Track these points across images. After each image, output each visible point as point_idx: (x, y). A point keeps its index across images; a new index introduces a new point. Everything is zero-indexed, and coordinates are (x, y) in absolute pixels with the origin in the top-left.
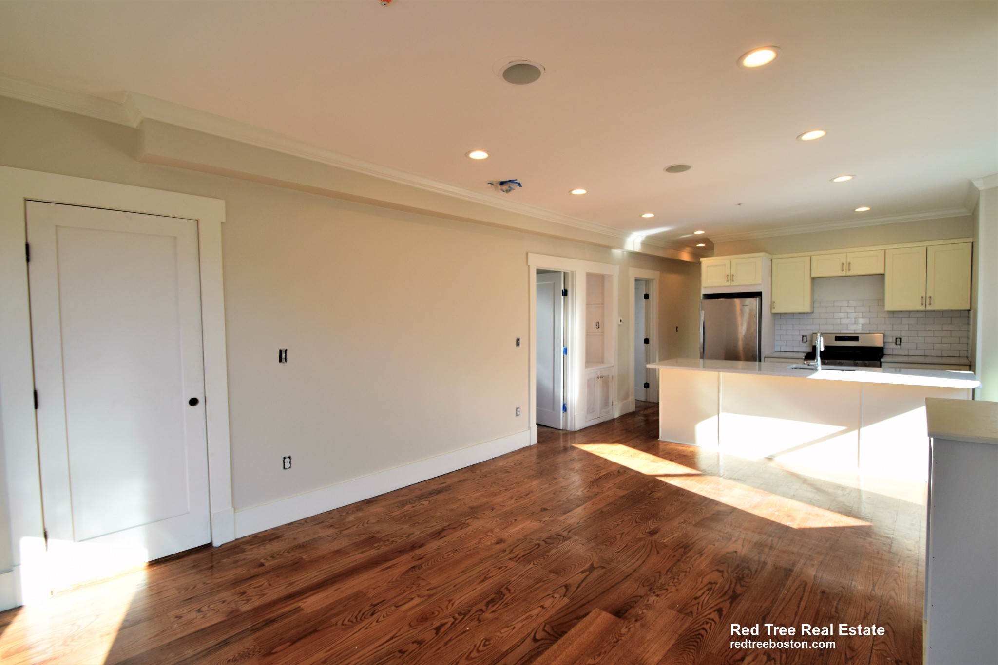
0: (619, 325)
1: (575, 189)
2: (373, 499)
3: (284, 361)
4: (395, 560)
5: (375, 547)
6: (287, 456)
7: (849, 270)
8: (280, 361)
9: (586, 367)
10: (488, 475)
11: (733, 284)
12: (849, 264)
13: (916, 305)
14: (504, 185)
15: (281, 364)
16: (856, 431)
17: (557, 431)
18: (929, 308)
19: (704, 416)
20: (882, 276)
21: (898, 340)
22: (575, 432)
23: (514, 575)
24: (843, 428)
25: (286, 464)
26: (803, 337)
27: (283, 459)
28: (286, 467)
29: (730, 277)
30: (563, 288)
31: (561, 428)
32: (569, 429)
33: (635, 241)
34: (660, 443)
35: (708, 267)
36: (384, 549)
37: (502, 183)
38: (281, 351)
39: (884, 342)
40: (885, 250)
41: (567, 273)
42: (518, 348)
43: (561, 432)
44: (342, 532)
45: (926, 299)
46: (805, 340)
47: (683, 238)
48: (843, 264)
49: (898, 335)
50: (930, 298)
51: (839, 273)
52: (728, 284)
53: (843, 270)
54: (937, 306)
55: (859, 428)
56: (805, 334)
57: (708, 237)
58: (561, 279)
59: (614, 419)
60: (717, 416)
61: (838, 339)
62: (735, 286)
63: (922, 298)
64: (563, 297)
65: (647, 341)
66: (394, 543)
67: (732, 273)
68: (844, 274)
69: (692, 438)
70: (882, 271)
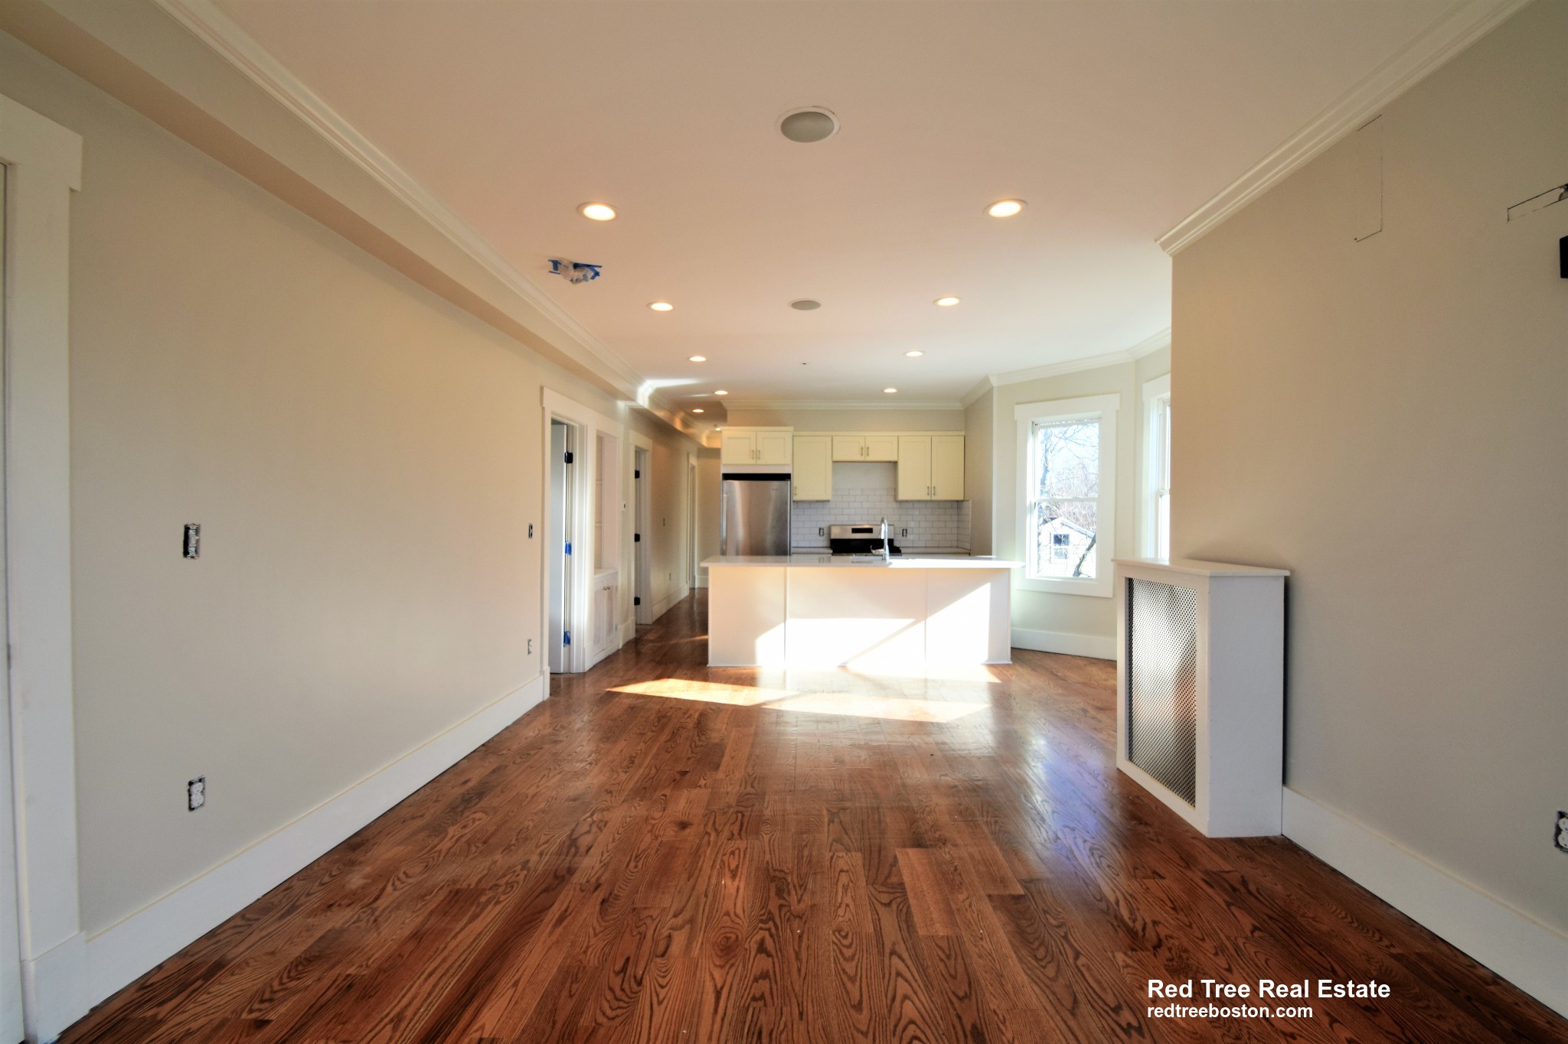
0: (623, 512)
1: (656, 302)
2: (358, 839)
3: (194, 555)
4: (556, 904)
5: (488, 902)
6: (195, 778)
7: (868, 455)
8: (186, 553)
9: (595, 573)
10: (532, 752)
11: (759, 462)
12: (868, 448)
13: (923, 496)
14: (578, 269)
15: (188, 560)
16: (923, 622)
17: (559, 676)
18: (934, 498)
19: (764, 626)
20: (895, 463)
21: (905, 531)
22: (584, 674)
23: (762, 854)
24: (912, 620)
25: (193, 797)
26: (820, 529)
27: (188, 787)
28: (195, 804)
29: (756, 454)
30: (565, 451)
31: (562, 672)
32: (574, 670)
33: (644, 394)
34: (710, 670)
35: (729, 438)
36: (509, 901)
37: (576, 266)
38: (187, 529)
39: (895, 534)
40: (898, 436)
41: (573, 427)
42: (530, 540)
43: (562, 677)
44: (374, 906)
45: (931, 489)
46: (822, 533)
47: (695, 398)
48: (862, 448)
49: (904, 526)
50: (934, 488)
51: (858, 458)
52: (753, 462)
53: (862, 455)
54: (941, 496)
55: (925, 619)
56: (821, 527)
57: (722, 401)
58: (563, 438)
59: (618, 650)
60: (783, 624)
61: (855, 531)
62: (761, 465)
63: (928, 488)
64: (565, 464)
65: (637, 538)
66: (515, 885)
67: (759, 449)
68: (862, 459)
69: (752, 657)
70: (894, 459)
